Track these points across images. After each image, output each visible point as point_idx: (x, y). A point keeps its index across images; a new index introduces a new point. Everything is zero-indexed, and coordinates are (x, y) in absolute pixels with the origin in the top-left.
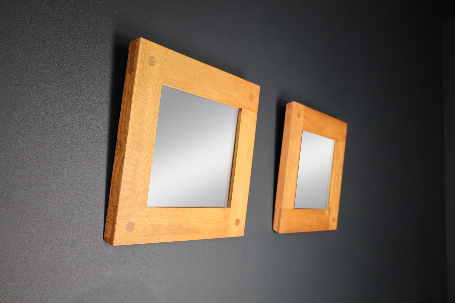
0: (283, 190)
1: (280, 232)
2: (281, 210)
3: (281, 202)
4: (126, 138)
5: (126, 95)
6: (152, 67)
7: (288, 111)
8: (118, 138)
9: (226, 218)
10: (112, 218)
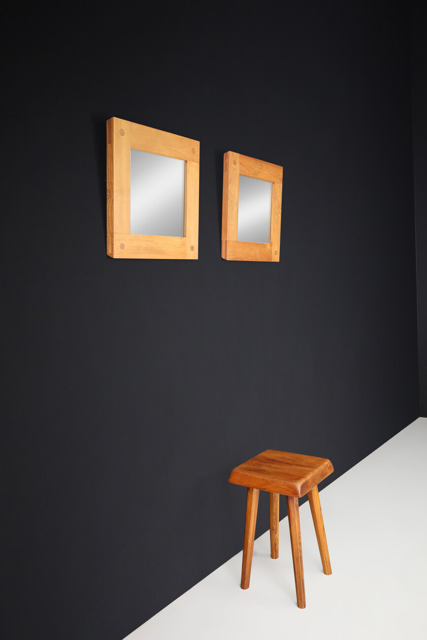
0: (227, 225)
1: (227, 259)
2: (226, 241)
3: (226, 235)
4: (113, 188)
5: (109, 158)
6: (123, 137)
7: (225, 160)
8: (108, 188)
9: (184, 245)
10: (110, 241)
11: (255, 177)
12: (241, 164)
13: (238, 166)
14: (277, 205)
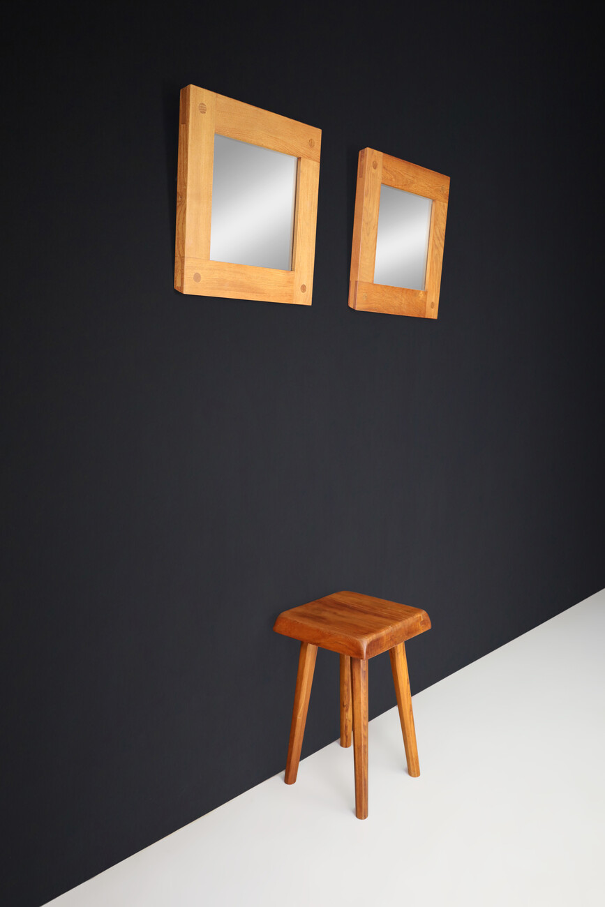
0: (358, 259)
1: (356, 309)
2: (357, 282)
3: (357, 273)
4: (185, 190)
5: (182, 145)
6: (203, 115)
7: (361, 160)
8: (178, 190)
9: (290, 282)
10: (180, 268)
11: (405, 188)
12: (384, 167)
13: (379, 171)
14: (438, 233)
